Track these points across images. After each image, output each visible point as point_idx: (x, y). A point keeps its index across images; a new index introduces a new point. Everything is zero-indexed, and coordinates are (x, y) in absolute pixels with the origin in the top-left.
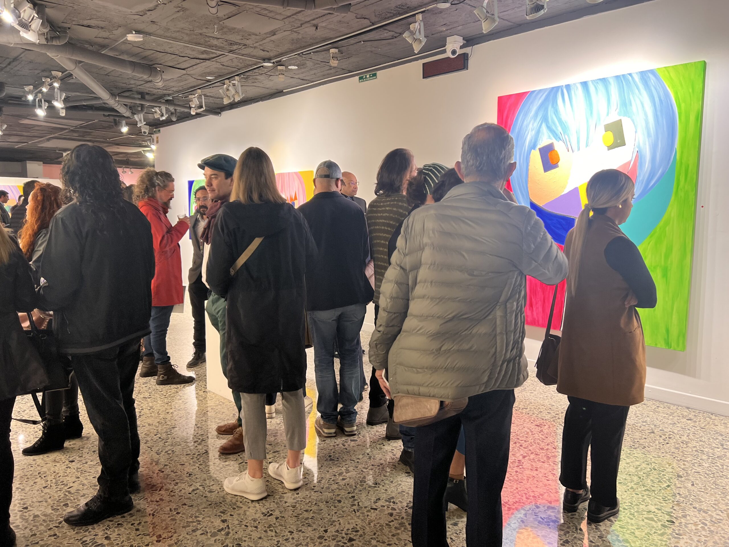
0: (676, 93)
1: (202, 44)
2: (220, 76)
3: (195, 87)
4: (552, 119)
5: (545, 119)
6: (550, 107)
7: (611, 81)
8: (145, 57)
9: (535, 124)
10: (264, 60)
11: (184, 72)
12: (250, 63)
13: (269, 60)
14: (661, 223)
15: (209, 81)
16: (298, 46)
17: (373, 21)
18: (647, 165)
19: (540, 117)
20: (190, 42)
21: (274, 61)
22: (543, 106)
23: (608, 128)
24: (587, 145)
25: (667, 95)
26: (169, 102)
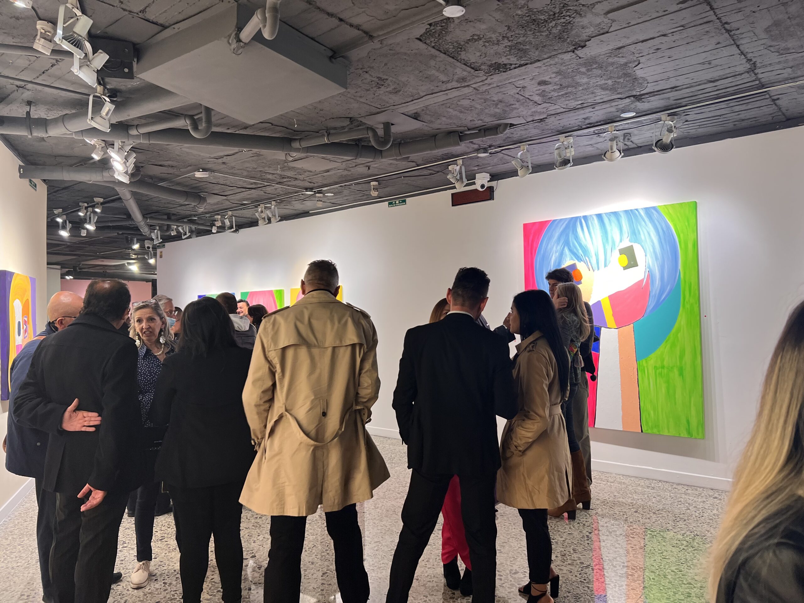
0: (675, 226)
1: (256, 178)
2: (257, 201)
3: (226, 209)
4: (573, 244)
5: (567, 243)
6: (571, 234)
7: (622, 215)
8: (196, 187)
9: (559, 248)
10: (307, 189)
11: (225, 198)
12: (292, 191)
13: (311, 189)
14: (674, 330)
15: (244, 205)
16: (344, 179)
17: (418, 163)
18: (657, 283)
19: (563, 241)
20: (246, 177)
21: (316, 190)
22: (565, 232)
23: (622, 252)
24: (605, 266)
25: (668, 227)
26: (192, 222)
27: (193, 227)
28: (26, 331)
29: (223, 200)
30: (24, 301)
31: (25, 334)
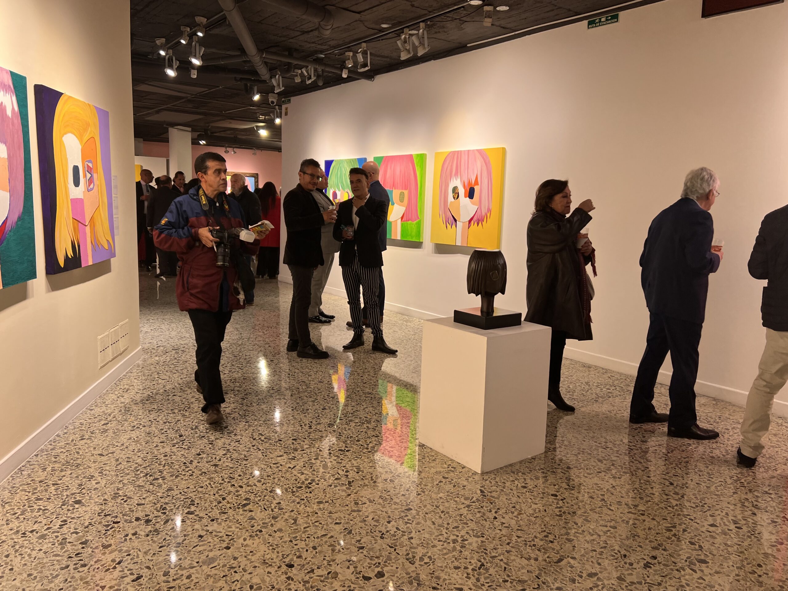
3: (358, 40)
15: (381, 30)
26: (318, 61)
27: (320, 69)
28: (91, 181)
29: (356, 21)
30: (86, 138)
31: (89, 186)
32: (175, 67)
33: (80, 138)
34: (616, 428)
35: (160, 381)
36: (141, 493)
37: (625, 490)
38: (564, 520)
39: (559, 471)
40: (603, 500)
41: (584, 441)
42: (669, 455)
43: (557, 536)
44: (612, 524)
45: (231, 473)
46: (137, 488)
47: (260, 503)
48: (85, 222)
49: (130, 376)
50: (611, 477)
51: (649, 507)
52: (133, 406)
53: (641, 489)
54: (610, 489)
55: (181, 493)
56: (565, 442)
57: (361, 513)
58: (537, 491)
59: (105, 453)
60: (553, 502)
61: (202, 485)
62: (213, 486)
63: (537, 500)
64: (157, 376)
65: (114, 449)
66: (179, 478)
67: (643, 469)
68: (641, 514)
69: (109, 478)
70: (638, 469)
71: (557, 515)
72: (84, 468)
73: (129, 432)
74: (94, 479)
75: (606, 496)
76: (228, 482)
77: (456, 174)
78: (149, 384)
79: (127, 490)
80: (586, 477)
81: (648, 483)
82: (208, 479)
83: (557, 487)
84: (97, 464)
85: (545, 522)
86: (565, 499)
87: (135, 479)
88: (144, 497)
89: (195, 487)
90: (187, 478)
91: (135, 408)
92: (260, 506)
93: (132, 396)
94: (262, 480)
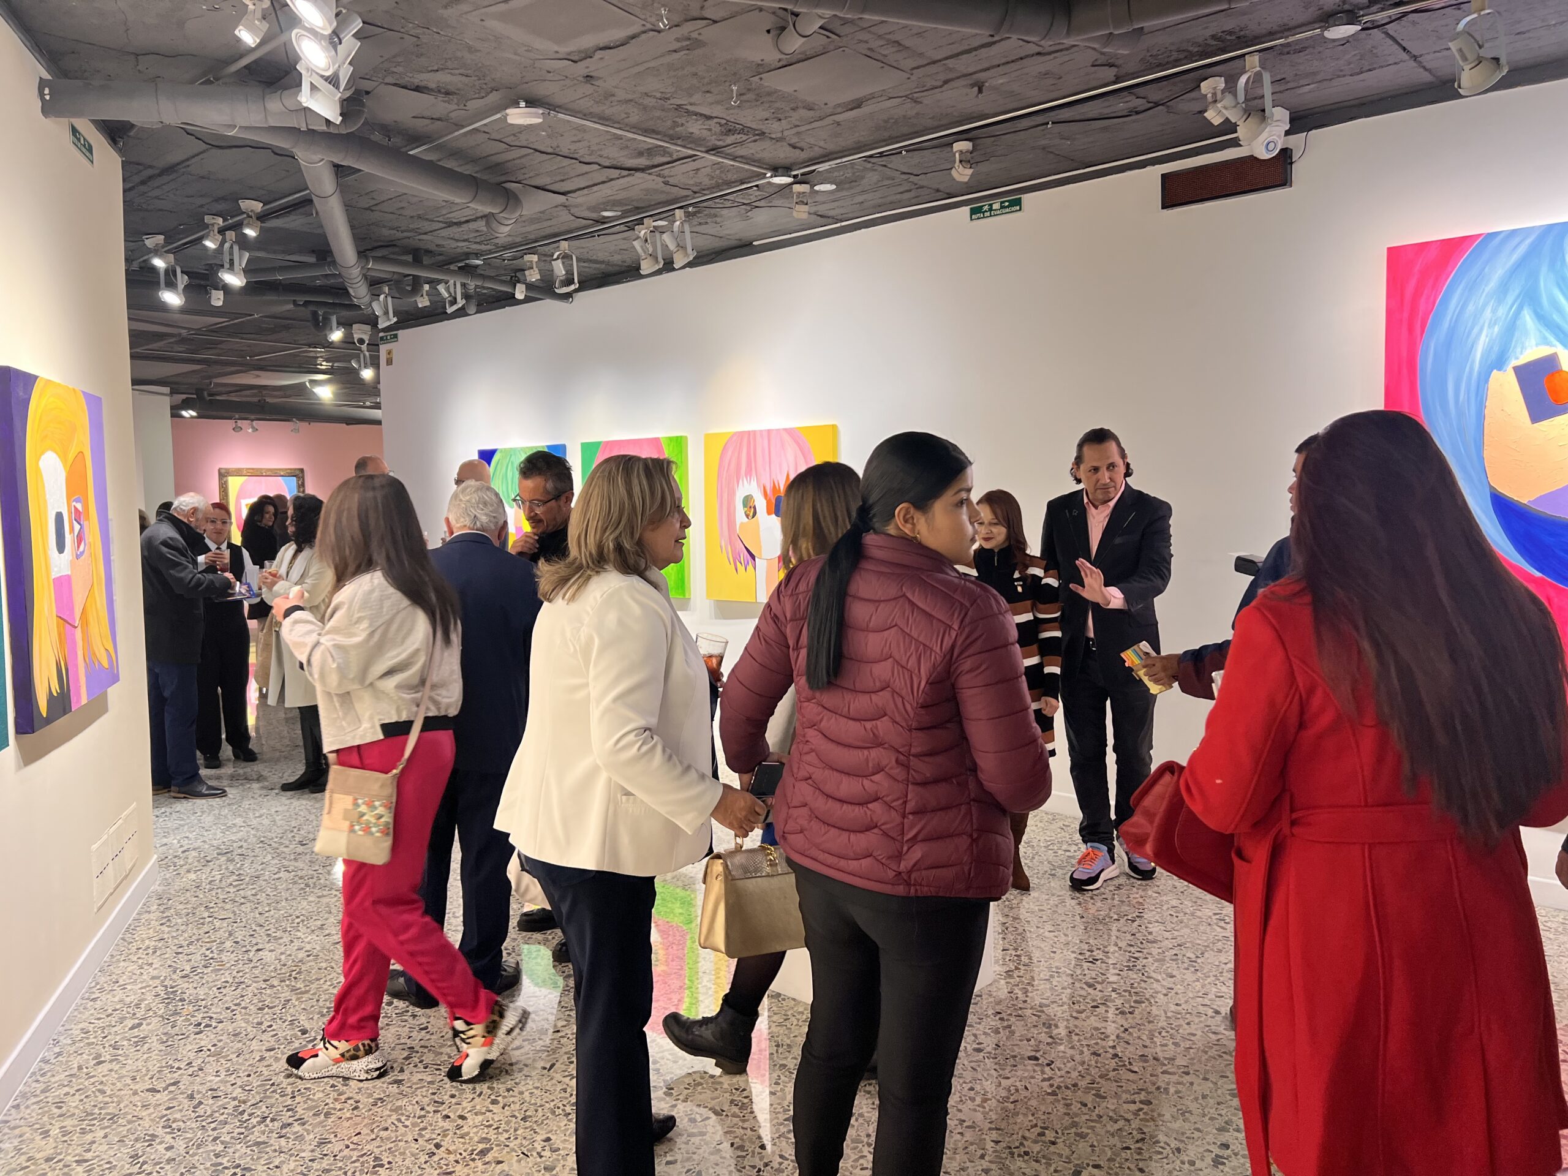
1: (658, 132)
2: (638, 209)
3: (557, 235)
4: (1550, 297)
5: (1530, 295)
6: (1543, 272)
9: (1501, 311)
10: (776, 170)
11: (561, 199)
12: (737, 177)
13: (790, 169)
15: (603, 221)
21: (800, 171)
22: (1525, 267)
26: (468, 270)
27: (472, 284)
28: (80, 539)
29: (556, 207)
30: (71, 456)
31: (78, 547)
32: (181, 287)
33: (63, 457)
34: (1101, 923)
35: (217, 924)
36: (266, 1157)
37: (1147, 1033)
38: (1062, 1102)
39: (1028, 1012)
40: (1116, 1056)
41: (1055, 952)
42: (1199, 960)
43: (1060, 1131)
44: (1143, 1096)
45: (434, 1094)
46: (254, 1148)
47: (511, 1145)
48: (74, 621)
49: (149, 921)
50: (1117, 1012)
51: (1193, 1059)
52: (180, 981)
53: (1172, 1029)
54: (1122, 1035)
55: (347, 1147)
56: (1023, 958)
57: (707, 1137)
58: (1002, 1054)
59: (160, 1086)
60: (1034, 1071)
61: (383, 1124)
62: (407, 1123)
63: (1007, 1071)
64: (206, 914)
65: (176, 1075)
66: (333, 1118)
67: (1165, 992)
68: (1183, 1072)
69: (189, 1136)
70: (1157, 993)
71: (1049, 1094)
72: (129, 1122)
73: (193, 1036)
74: (158, 1141)
75: (1118, 1049)
76: (435, 1112)
77: (749, 473)
78: (195, 931)
79: (237, 1155)
80: (1076, 1018)
81: (1179, 1016)
82: (391, 1110)
83: (1032, 1042)
84: (152, 1110)
85: (1032, 1108)
86: (1053, 1062)
87: (243, 1130)
88: (277, 1164)
89: (372, 1131)
90: (348, 1115)
91: (186, 985)
92: (513, 1150)
93: (169, 963)
94: (499, 1099)
